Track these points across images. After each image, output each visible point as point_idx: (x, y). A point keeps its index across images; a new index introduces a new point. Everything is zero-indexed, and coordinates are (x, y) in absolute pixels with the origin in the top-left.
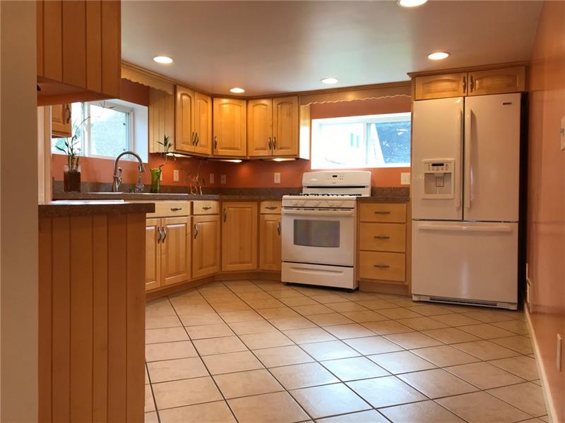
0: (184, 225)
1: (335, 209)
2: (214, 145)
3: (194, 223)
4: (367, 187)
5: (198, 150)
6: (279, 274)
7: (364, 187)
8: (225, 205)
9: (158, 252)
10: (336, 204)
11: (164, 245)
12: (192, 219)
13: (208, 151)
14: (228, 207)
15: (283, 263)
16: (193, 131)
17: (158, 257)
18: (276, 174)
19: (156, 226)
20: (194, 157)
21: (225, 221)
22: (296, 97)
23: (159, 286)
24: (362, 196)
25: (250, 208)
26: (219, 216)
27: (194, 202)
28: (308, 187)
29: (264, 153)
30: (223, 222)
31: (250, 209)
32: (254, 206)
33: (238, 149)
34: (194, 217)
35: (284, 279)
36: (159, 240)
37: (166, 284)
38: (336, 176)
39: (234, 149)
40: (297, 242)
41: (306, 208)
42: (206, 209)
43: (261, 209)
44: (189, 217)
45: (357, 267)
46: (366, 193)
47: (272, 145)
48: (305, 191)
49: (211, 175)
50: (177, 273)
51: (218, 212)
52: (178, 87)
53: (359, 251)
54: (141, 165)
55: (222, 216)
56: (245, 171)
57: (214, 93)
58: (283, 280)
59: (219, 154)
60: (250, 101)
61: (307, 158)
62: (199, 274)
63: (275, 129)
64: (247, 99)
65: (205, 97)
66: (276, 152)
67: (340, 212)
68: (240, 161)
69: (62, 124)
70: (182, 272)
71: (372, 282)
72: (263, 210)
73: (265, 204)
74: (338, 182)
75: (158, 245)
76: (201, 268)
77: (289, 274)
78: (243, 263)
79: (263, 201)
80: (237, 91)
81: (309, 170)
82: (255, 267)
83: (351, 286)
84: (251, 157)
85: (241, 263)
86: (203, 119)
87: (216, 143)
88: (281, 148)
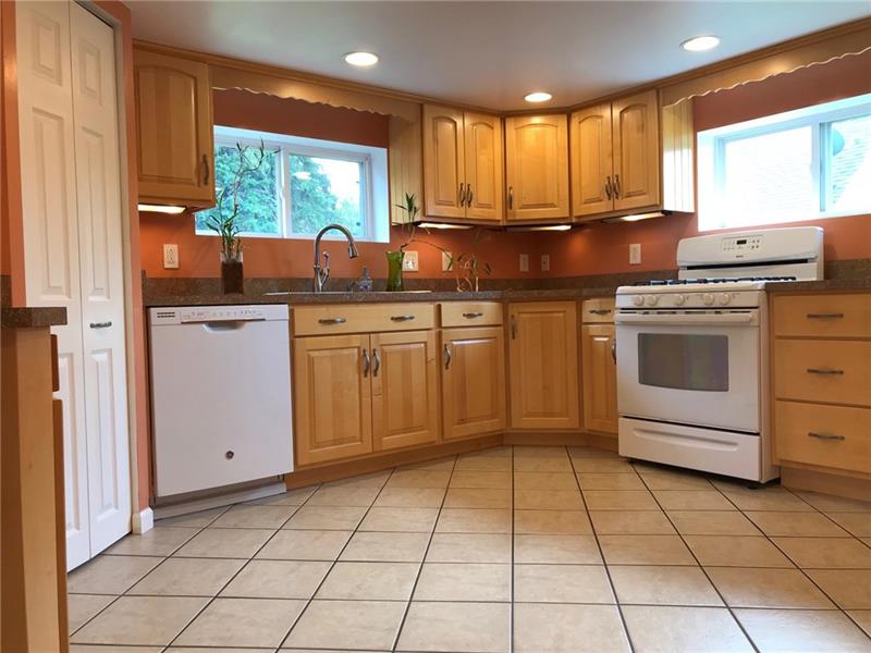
0: (423, 345)
1: (718, 310)
2: (508, 202)
3: (444, 343)
4: (813, 260)
5: (474, 213)
6: (614, 439)
7: (805, 261)
8: (514, 309)
9: (366, 391)
10: (719, 300)
11: (377, 381)
12: (439, 335)
13: (496, 214)
14: (519, 313)
15: (621, 419)
16: (461, 180)
17: (366, 400)
18: (632, 246)
19: (359, 348)
20: (476, 226)
21: (514, 338)
22: (654, 92)
23: (371, 451)
24: (798, 280)
25: (561, 313)
26: (502, 328)
27: (444, 305)
28: (690, 268)
29: (602, 208)
30: (511, 340)
31: (561, 315)
32: (571, 308)
33: (552, 205)
34: (444, 331)
35: (622, 452)
36: (366, 372)
37: (384, 448)
38: (744, 242)
39: (545, 205)
40: (646, 378)
41: (661, 310)
42: (470, 316)
43: (584, 315)
44: (433, 332)
45: (770, 434)
46: (810, 274)
47: (613, 190)
48: (683, 275)
49: (522, 256)
50: (407, 430)
51: (501, 323)
52: (426, 107)
53: (773, 399)
54: (352, 245)
55: (507, 328)
56: (579, 245)
57: (506, 109)
58: (620, 453)
59: (518, 218)
60: (574, 114)
61: (690, 209)
62: (457, 432)
63: (617, 158)
64: (566, 110)
65: (486, 120)
66: (622, 204)
67: (727, 316)
68: (569, 227)
69: (197, 188)
70: (421, 428)
71: (806, 471)
72: (587, 316)
73: (591, 304)
74: (748, 254)
75: (366, 381)
76: (462, 421)
77: (633, 441)
78: (552, 415)
79: (588, 298)
80: (538, 98)
81: (695, 233)
82: (577, 426)
83: (753, 475)
84: (579, 217)
85: (546, 414)
86: (483, 158)
87: (511, 198)
88: (629, 196)
